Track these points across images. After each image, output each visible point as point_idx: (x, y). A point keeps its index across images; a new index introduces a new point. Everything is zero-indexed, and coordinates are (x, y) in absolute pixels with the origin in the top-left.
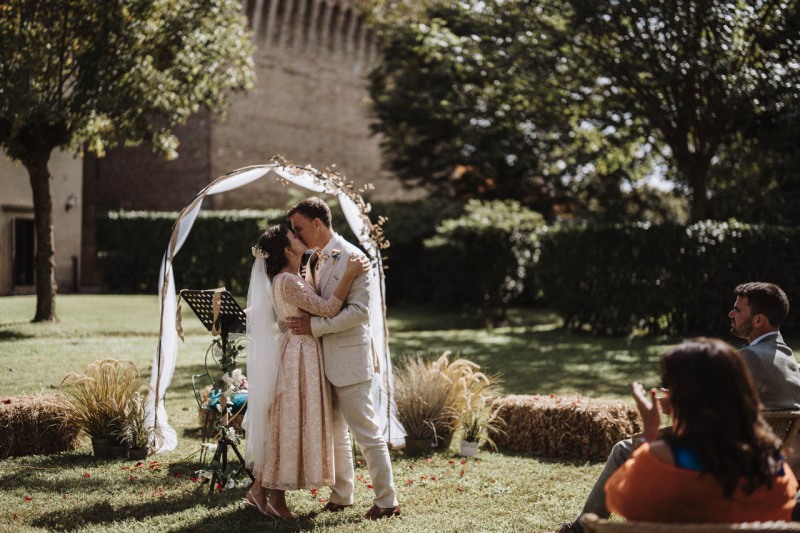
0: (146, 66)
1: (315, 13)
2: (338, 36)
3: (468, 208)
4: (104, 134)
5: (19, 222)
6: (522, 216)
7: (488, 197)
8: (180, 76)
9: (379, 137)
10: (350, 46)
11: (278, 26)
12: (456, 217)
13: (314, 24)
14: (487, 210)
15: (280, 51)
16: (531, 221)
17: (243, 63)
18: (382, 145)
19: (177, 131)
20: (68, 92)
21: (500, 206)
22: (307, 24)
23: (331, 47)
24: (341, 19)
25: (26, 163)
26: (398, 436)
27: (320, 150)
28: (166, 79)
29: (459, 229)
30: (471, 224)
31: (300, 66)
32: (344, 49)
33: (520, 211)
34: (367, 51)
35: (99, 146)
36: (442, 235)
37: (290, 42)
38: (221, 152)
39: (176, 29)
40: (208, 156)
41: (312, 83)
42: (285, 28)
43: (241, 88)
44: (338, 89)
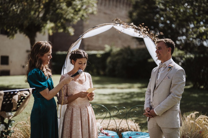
4: (52, 28)
8: (74, 9)
15: (102, 8)
19: (74, 27)
20: (41, 15)
28: (70, 10)
31: (108, 12)
35: (51, 32)
43: (92, 13)
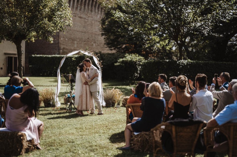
0: (46, 21)
2: (93, 7)
3: (126, 55)
4: (34, 36)
5: (8, 57)
6: (139, 58)
7: (130, 53)
8: (54, 23)
9: (104, 37)
10: (97, 11)
11: (77, 6)
12: (122, 58)
13: (87, 5)
14: (130, 56)
15: (78, 12)
16: (141, 59)
17: (70, 19)
18: (105, 38)
21: (133, 55)
22: (85, 5)
23: (91, 11)
24: (94, 3)
25: (16, 44)
26: (104, 104)
27: (88, 39)
28: (51, 24)
29: (123, 61)
30: (126, 59)
31: (83, 16)
32: (95, 11)
33: (139, 57)
34: (101, 12)
35: (33, 39)
36: (119, 62)
37: (80, 9)
38: (62, 39)
39: (53, 11)
40: (59, 40)
41: (86, 20)
42: (79, 6)
43: (69, 25)
44: (93, 22)
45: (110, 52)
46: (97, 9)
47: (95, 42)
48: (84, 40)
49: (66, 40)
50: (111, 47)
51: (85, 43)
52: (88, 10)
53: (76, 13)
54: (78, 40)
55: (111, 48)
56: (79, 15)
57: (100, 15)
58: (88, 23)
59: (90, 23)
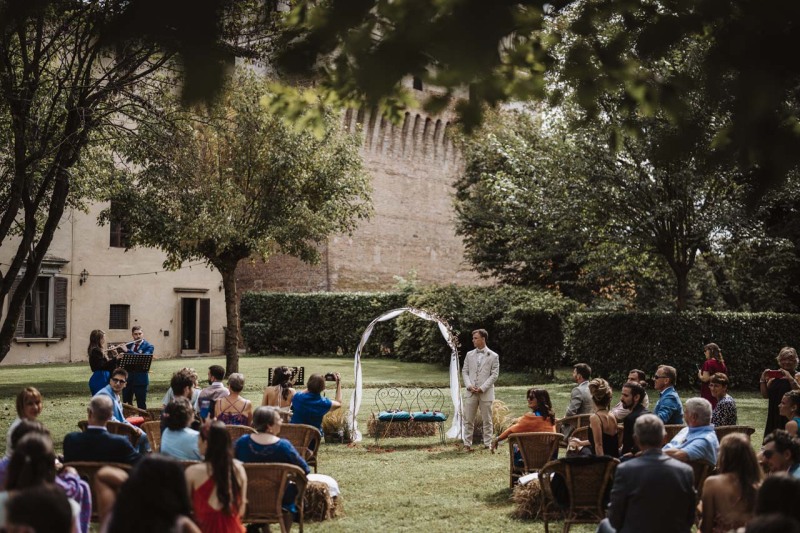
0: (304, 208)
1: (411, 124)
2: (430, 141)
5: (185, 300)
6: (564, 303)
9: (462, 237)
10: (440, 150)
11: (382, 138)
13: (410, 134)
14: (540, 298)
21: (549, 295)
22: (404, 134)
23: (425, 151)
24: (433, 127)
27: (415, 236)
30: (527, 308)
32: (436, 151)
33: (564, 299)
34: (454, 152)
37: (391, 149)
41: (409, 181)
42: (387, 138)
44: (430, 185)
45: (481, 283)
46: (440, 144)
47: (436, 248)
48: (403, 242)
49: (349, 245)
50: (485, 270)
51: (405, 249)
52: (415, 149)
53: (376, 159)
54: (385, 243)
55: (484, 273)
56: (386, 167)
57: (451, 164)
58: (414, 189)
59: (420, 187)
